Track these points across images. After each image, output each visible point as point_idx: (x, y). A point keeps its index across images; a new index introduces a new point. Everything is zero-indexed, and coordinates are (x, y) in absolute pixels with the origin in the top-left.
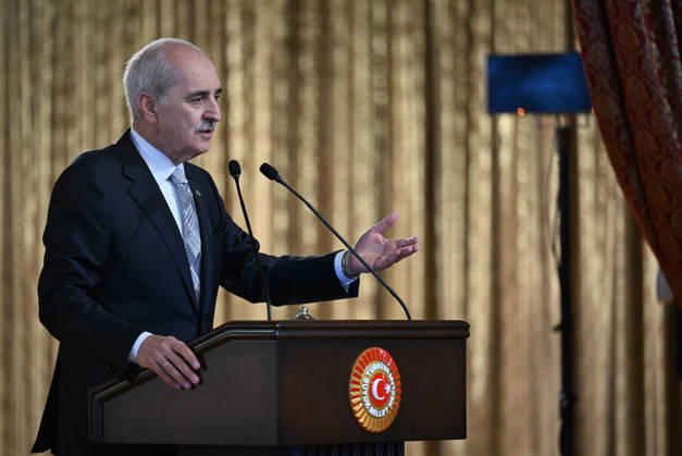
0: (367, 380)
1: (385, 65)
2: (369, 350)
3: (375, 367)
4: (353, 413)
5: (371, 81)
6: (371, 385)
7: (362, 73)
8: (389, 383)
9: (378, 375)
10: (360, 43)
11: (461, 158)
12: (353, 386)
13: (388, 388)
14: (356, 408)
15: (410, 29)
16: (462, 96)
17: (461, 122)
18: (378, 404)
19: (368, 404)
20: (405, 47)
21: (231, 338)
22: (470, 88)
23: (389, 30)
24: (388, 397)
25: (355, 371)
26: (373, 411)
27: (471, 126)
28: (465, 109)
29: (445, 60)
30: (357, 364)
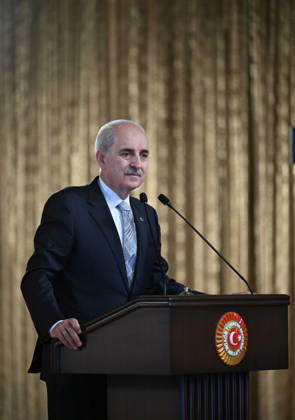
0: (226, 333)
1: (226, 134)
2: (228, 314)
3: (232, 324)
4: (218, 354)
5: (216, 144)
6: (229, 336)
7: (211, 139)
8: (240, 334)
9: (233, 330)
10: (210, 121)
11: (271, 190)
12: (218, 336)
13: (240, 337)
14: (220, 351)
15: (239, 113)
16: (271, 153)
17: (271, 168)
18: (233, 348)
19: (227, 348)
20: (236, 124)
21: (140, 307)
22: (276, 148)
23: (228, 113)
24: (239, 343)
25: (219, 327)
26: (230, 352)
27: (276, 170)
28: (274, 161)
29: (261, 131)
30: (220, 323)
